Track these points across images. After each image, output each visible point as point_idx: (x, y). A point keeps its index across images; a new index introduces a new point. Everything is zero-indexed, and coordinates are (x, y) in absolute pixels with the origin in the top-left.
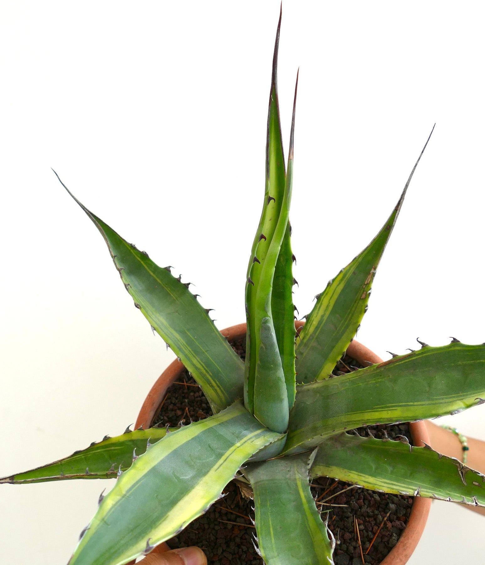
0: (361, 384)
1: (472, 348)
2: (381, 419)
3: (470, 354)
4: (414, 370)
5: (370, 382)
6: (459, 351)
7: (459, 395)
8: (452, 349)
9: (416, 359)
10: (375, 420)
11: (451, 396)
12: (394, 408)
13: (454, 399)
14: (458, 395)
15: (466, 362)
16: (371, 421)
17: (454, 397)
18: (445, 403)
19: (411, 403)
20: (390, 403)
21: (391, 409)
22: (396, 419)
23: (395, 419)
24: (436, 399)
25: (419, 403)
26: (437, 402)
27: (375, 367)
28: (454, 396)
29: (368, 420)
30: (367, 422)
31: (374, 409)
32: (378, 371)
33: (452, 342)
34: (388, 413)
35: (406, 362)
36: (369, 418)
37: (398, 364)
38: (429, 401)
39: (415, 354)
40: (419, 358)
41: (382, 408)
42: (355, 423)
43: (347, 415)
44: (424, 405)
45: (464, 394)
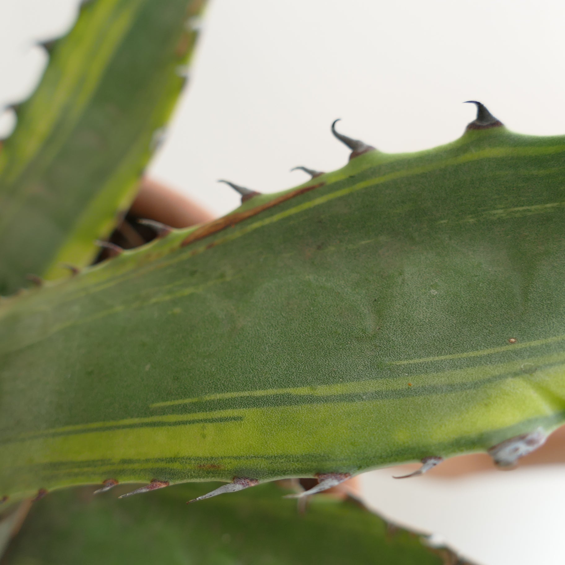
0: (119, 308)
1: (551, 150)
2: (173, 460)
3: (542, 172)
4: (319, 248)
5: (154, 300)
6: (501, 163)
7: (510, 347)
8: (474, 155)
9: (329, 204)
10: (150, 465)
11: (472, 354)
12: (229, 413)
13: (492, 370)
14: (504, 349)
15: (524, 208)
16: (136, 466)
17: (489, 359)
18: (452, 387)
19: (304, 391)
20: (217, 390)
21: (217, 414)
22: (235, 464)
23: (229, 465)
24: (410, 371)
25: (337, 389)
26: (414, 381)
27: (176, 244)
28: (486, 352)
29: (124, 461)
30: (122, 472)
31: (153, 413)
32: (186, 255)
33: (472, 127)
34: (204, 436)
35: (289, 218)
36: (131, 453)
37: (256, 225)
38: (380, 381)
39: (322, 185)
40: (340, 199)
41: (184, 409)
42: (76, 470)
43: (54, 435)
44: (358, 397)
45: (534, 343)
